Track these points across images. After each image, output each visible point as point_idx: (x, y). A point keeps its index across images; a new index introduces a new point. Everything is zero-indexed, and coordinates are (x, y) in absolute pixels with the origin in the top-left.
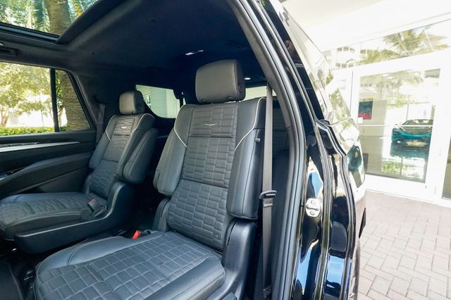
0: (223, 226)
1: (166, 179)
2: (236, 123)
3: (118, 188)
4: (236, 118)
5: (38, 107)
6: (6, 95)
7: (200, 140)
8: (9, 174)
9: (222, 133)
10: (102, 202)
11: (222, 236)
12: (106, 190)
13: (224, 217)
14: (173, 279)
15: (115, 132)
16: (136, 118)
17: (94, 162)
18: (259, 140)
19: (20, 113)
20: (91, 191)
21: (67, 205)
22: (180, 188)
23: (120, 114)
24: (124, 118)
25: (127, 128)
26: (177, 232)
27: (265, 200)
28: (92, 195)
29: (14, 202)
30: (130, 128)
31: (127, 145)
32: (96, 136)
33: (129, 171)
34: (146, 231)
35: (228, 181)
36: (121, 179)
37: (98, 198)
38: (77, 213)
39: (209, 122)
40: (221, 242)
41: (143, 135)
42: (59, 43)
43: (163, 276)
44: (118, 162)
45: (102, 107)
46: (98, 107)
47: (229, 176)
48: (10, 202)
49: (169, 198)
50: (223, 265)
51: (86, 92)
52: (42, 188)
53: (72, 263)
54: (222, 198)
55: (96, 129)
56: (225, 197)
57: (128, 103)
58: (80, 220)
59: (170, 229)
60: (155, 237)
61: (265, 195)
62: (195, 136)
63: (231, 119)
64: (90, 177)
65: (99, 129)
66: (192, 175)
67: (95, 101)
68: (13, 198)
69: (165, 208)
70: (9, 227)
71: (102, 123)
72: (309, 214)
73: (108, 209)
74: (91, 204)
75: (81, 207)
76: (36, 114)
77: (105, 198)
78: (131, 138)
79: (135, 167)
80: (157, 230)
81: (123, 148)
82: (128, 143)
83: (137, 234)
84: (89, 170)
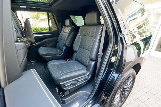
0: (88, 61)
1: (76, 47)
2: (95, 32)
3: (64, 48)
4: (95, 31)
5: (44, 20)
6: (36, 16)
7: (85, 36)
8: (40, 42)
9: (91, 35)
10: (61, 51)
11: (88, 63)
12: (61, 48)
13: (88, 59)
14: (74, 70)
15: (64, 31)
16: (70, 27)
17: (59, 40)
18: (100, 39)
19: (40, 22)
20: (58, 48)
21: (52, 51)
22: (79, 50)
23: (66, 26)
24: (66, 27)
25: (67, 31)
26: (78, 61)
27: (99, 56)
28: (58, 49)
29: (42, 49)
30: (68, 30)
31: (67, 36)
32: (59, 32)
33: (67, 43)
34: (70, 60)
35: (91, 49)
36: (65, 45)
37: (60, 50)
38: (55, 53)
39: (88, 31)
40: (87, 65)
41: (71, 33)
42: (49, 6)
43: (72, 69)
44: (64, 40)
45: (61, 23)
46: (59, 23)
47: (91, 48)
48: (41, 49)
49: (76, 52)
50: (87, 70)
51: (56, 19)
52: (47, 46)
53: (54, 63)
54: (89, 54)
55: (59, 30)
56: (90, 53)
57: (68, 22)
58: (55, 55)
59: (76, 60)
60: (72, 61)
61: (99, 54)
62: (84, 35)
63: (94, 31)
64: (58, 44)
65: (60, 30)
66: (82, 46)
67: (59, 22)
68: (41, 48)
69: (75, 54)
70: (42, 54)
71: (60, 28)
72: (111, 61)
73: (62, 53)
74: (58, 51)
75: (55, 52)
76: (43, 22)
77: (61, 50)
78: (68, 33)
79: (68, 43)
80: (73, 60)
81: (66, 37)
82: (67, 35)
83: (68, 60)
84: (58, 42)
